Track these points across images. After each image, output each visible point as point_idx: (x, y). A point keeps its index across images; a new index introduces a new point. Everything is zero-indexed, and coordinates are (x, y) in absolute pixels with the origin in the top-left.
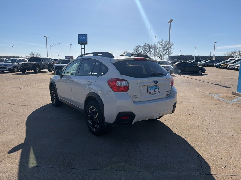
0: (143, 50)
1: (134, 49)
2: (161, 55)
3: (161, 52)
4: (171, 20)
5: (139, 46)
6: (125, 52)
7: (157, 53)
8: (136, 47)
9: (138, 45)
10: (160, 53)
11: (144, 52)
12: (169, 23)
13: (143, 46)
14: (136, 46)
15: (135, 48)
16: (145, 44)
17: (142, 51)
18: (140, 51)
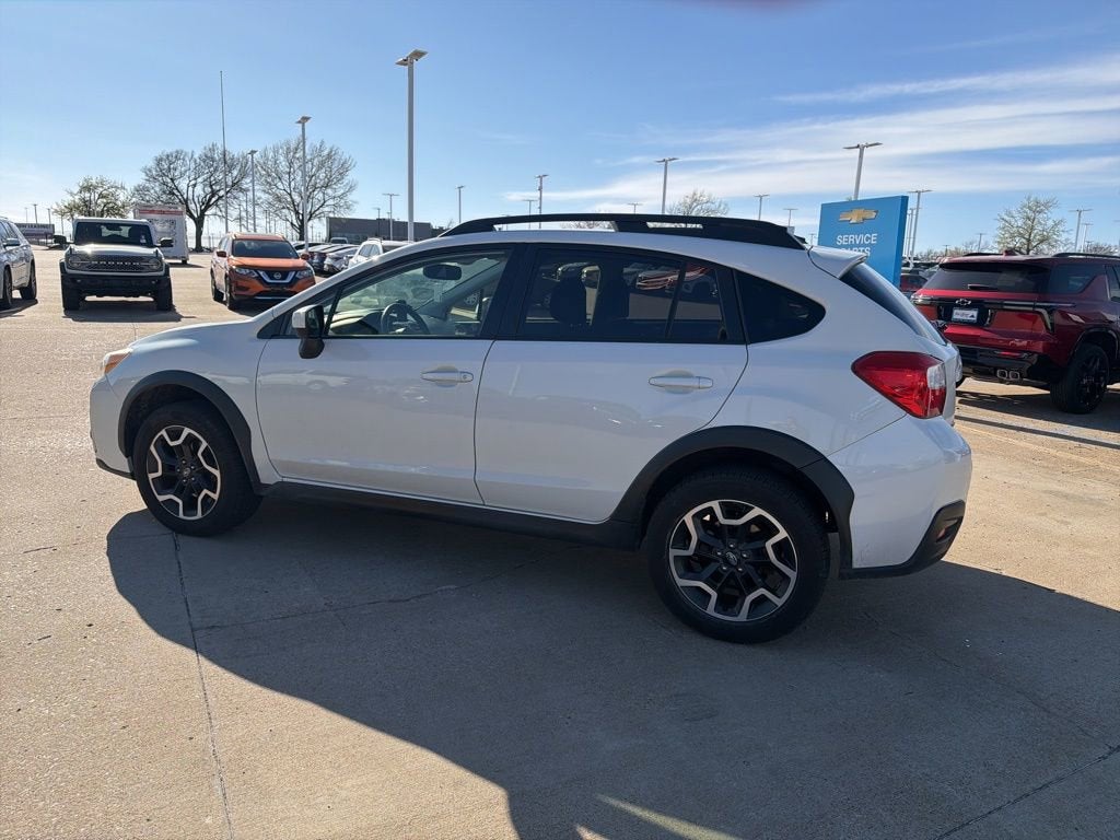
0: (200, 180)
1: (147, 171)
2: (297, 213)
3: (297, 198)
4: (418, 55)
5: (178, 156)
6: (94, 182)
7: (279, 199)
8: (161, 160)
9: (168, 151)
10: (293, 201)
11: (208, 190)
12: (404, 62)
13: (196, 156)
14: (158, 153)
15: (151, 164)
16: (212, 150)
17: (195, 185)
18: (183, 184)
